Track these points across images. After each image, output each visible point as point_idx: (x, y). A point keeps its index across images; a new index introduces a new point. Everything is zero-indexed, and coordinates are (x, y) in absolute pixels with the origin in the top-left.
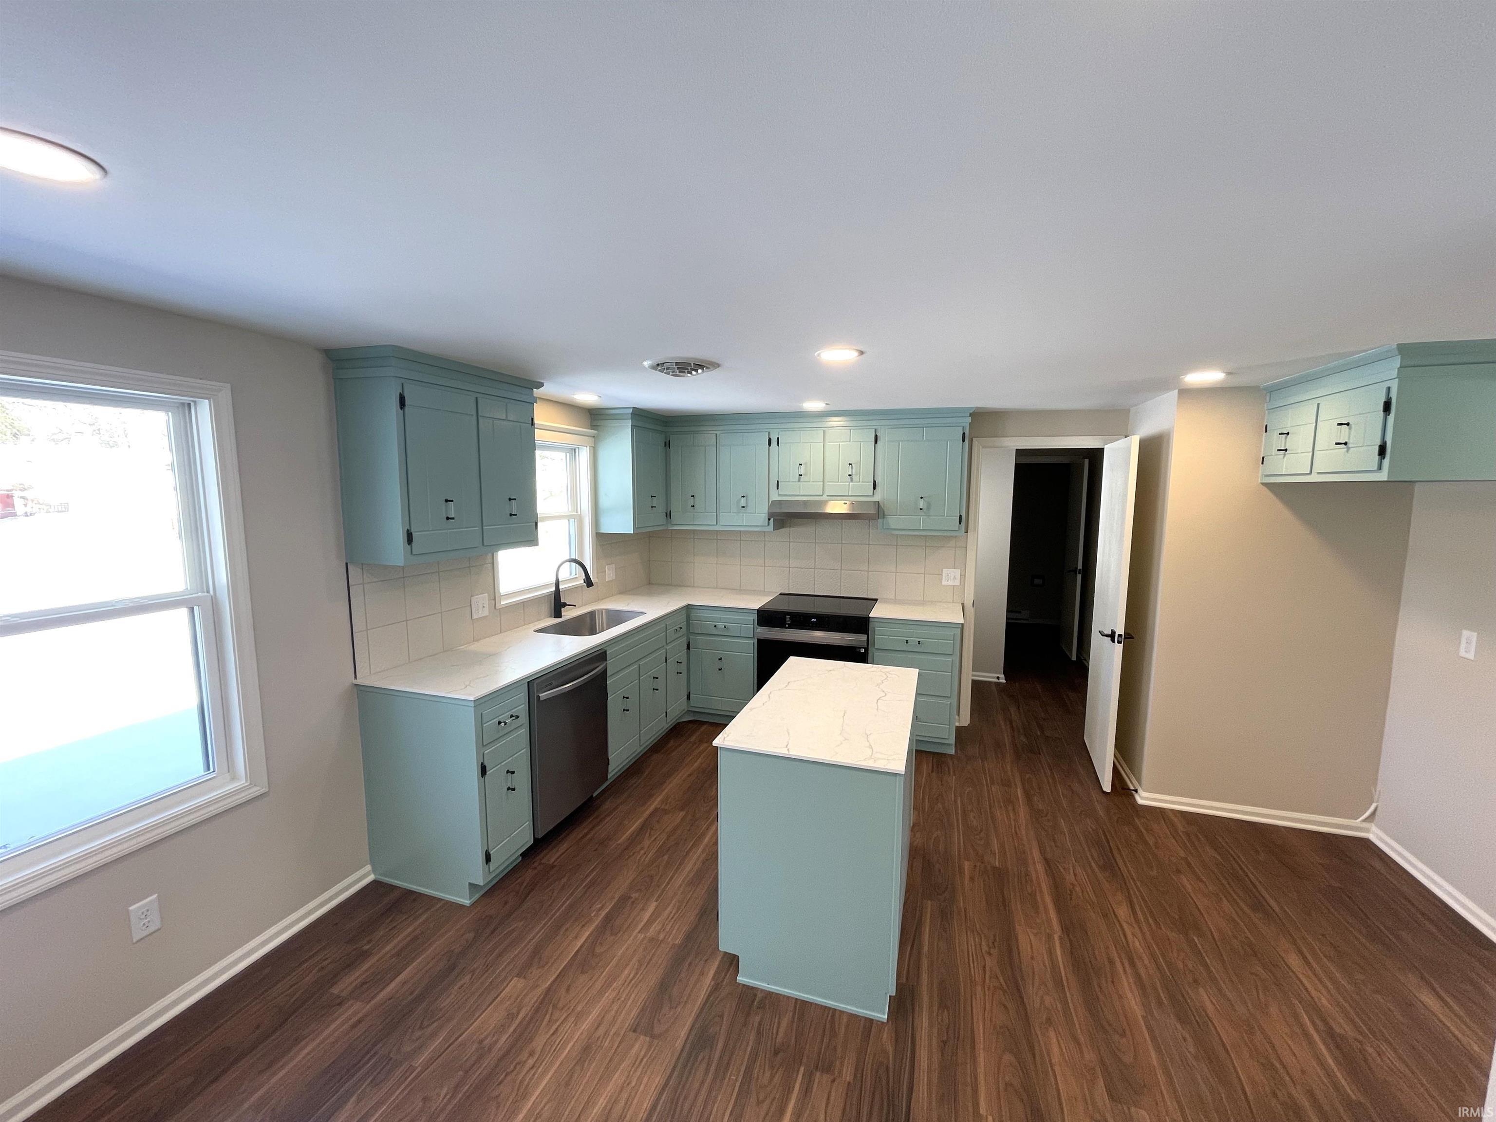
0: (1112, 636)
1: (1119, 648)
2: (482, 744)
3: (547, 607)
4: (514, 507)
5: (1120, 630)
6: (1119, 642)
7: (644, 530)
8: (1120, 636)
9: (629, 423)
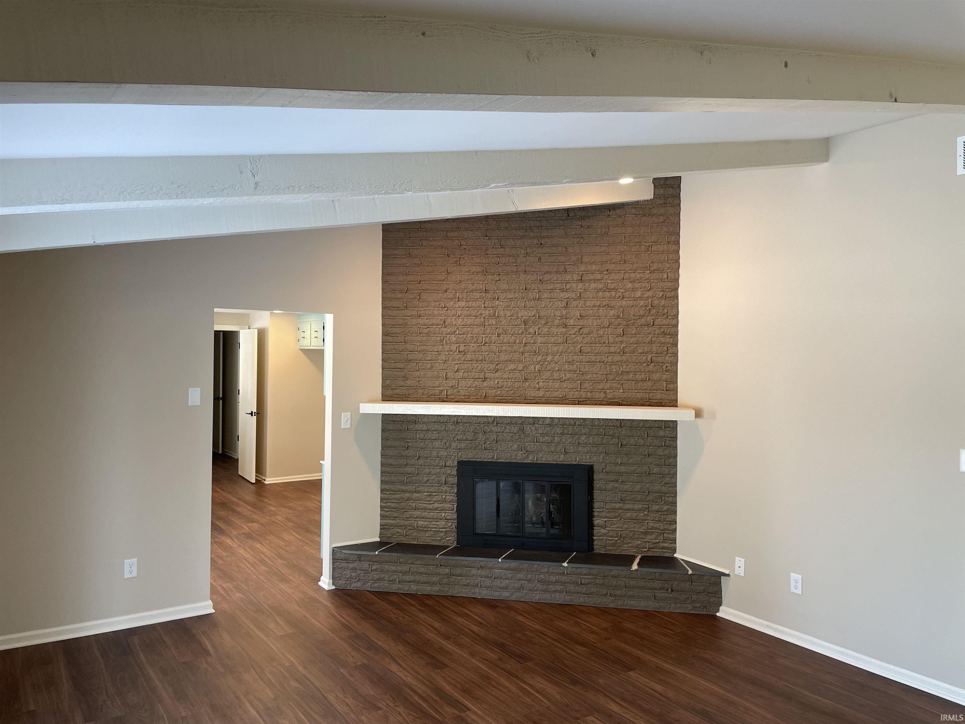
0: (251, 414)
1: (255, 418)
5: (255, 410)
6: (255, 415)
8: (255, 413)
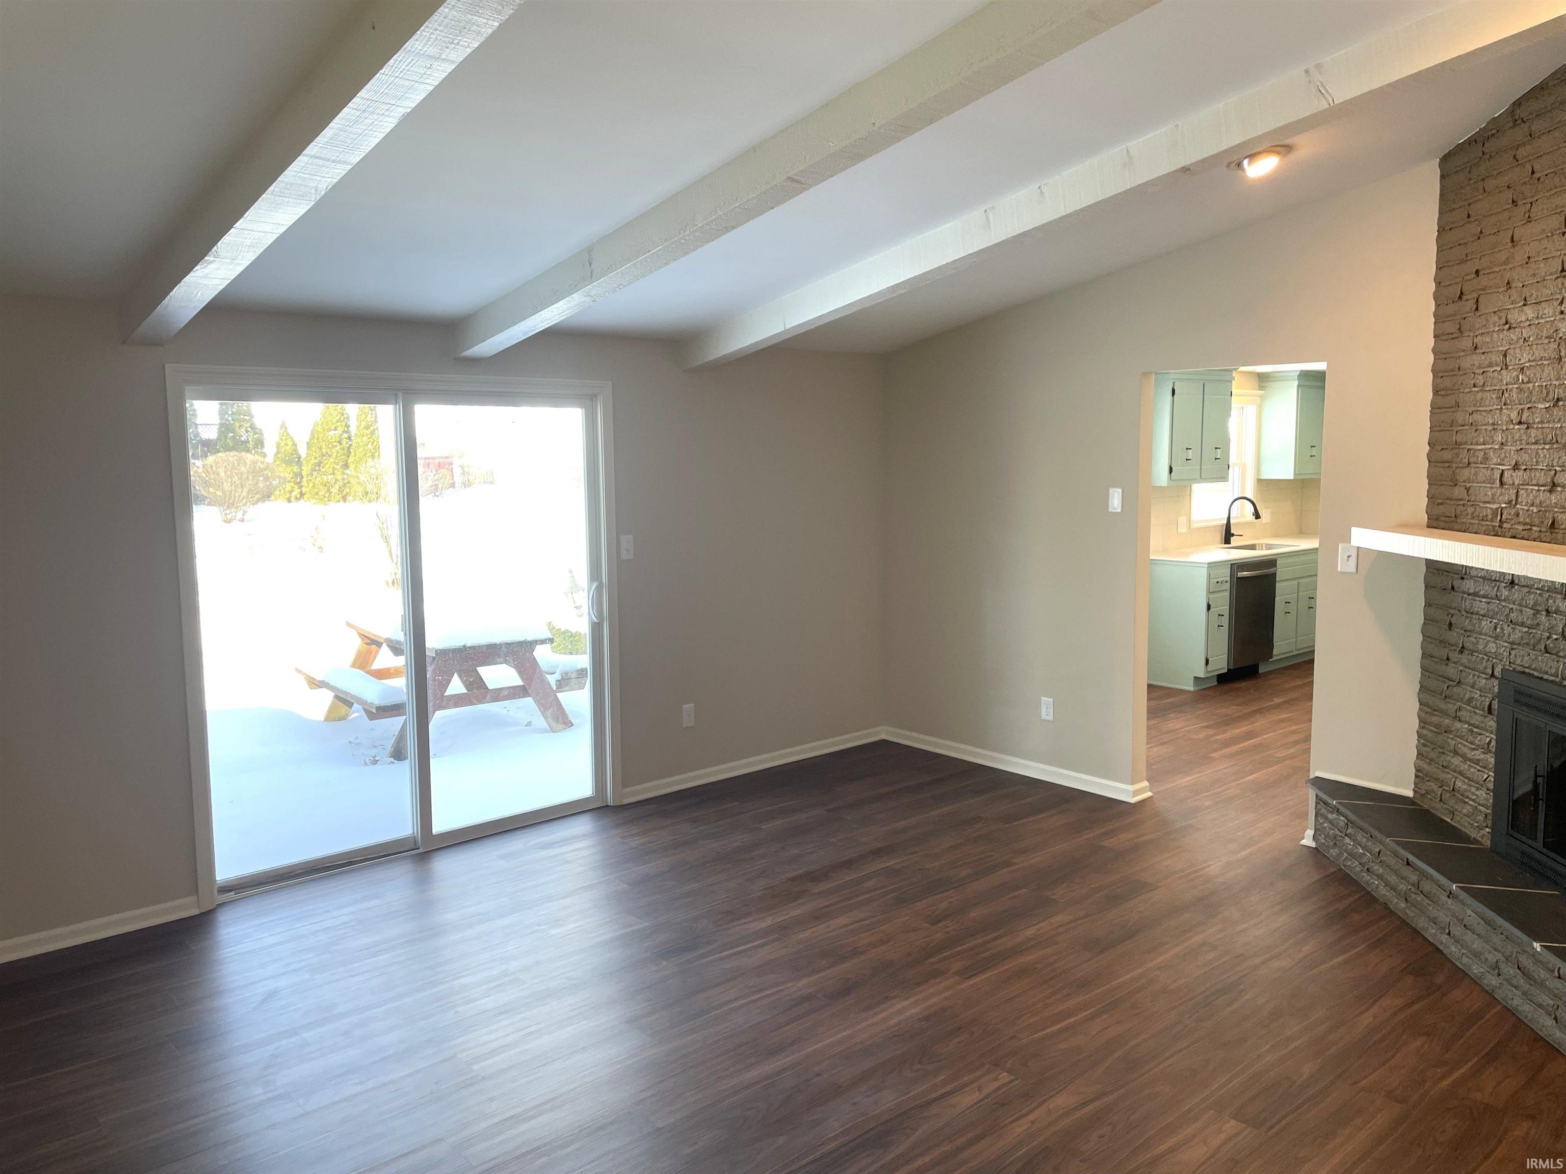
2: (1210, 592)
3: (1220, 535)
4: (1219, 453)
7: (1301, 477)
9: (1296, 383)
